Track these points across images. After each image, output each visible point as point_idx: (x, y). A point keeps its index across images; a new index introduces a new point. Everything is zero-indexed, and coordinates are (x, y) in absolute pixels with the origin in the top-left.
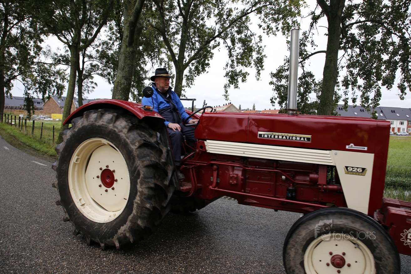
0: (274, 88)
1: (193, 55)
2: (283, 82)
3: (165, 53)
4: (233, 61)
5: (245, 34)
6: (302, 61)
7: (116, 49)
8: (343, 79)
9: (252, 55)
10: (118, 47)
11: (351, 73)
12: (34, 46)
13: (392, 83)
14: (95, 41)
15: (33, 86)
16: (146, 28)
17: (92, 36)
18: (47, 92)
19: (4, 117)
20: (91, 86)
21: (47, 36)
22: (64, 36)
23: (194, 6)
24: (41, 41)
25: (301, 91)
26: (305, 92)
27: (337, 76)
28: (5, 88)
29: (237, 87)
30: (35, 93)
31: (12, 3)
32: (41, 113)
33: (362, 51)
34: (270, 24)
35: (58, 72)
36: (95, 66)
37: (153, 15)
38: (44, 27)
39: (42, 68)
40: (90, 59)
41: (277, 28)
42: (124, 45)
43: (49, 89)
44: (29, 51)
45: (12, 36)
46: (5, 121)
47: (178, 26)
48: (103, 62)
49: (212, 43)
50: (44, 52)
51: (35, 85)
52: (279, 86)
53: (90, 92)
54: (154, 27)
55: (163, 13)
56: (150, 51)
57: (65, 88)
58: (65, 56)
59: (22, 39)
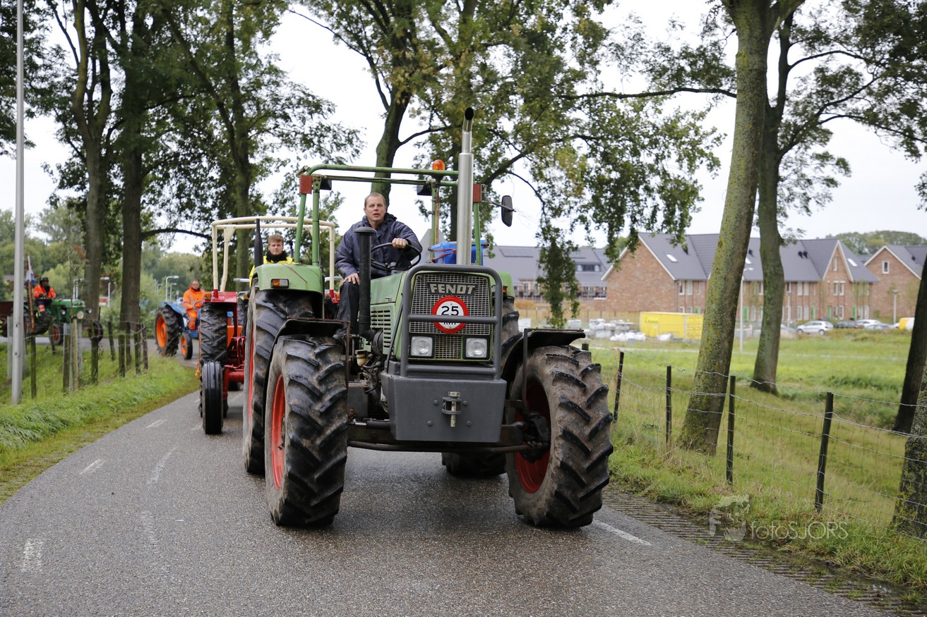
12: (577, 30)
15: (571, 199)
18: (627, 220)
20: (819, 174)
30: (580, 227)
32: (597, 309)
35: (671, 130)
36: (836, 80)
39: (608, 116)
40: (811, 46)
43: (633, 206)
44: (557, 52)
48: (881, 53)
50: (618, 46)
51: (578, 192)
53: (812, 204)
57: (701, 194)
58: (702, 53)
59: (531, 7)
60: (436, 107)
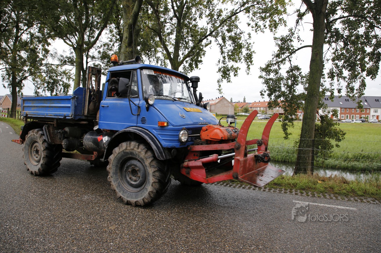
0: (264, 81)
1: (187, 53)
2: (272, 76)
3: (161, 52)
4: (224, 57)
5: (235, 32)
6: (289, 56)
7: (116, 50)
8: (329, 71)
9: (242, 51)
10: (118, 48)
11: (337, 66)
12: (43, 50)
13: (376, 73)
14: (97, 43)
15: (42, 86)
16: (143, 30)
17: (95, 39)
18: (55, 91)
19: (17, 114)
21: (54, 40)
22: (69, 39)
23: (187, 8)
24: (49, 44)
25: (289, 84)
26: (293, 84)
27: (323, 69)
28: (17, 88)
29: (229, 81)
30: (44, 91)
31: (23, 11)
33: (346, 44)
34: (258, 22)
35: (64, 72)
36: (97, 66)
37: (149, 18)
38: (51, 32)
39: (50, 68)
40: (92, 59)
41: (265, 26)
42: (124, 45)
43: (56, 88)
44: (38, 54)
45: (23, 41)
46: (18, 117)
47: (172, 27)
48: (105, 62)
49: (204, 42)
50: (52, 54)
51: (43, 84)
52: (268, 79)
54: (150, 28)
55: (158, 15)
56: (147, 51)
57: (71, 86)
58: (70, 58)
59: (32, 44)
60: (7, 63)
